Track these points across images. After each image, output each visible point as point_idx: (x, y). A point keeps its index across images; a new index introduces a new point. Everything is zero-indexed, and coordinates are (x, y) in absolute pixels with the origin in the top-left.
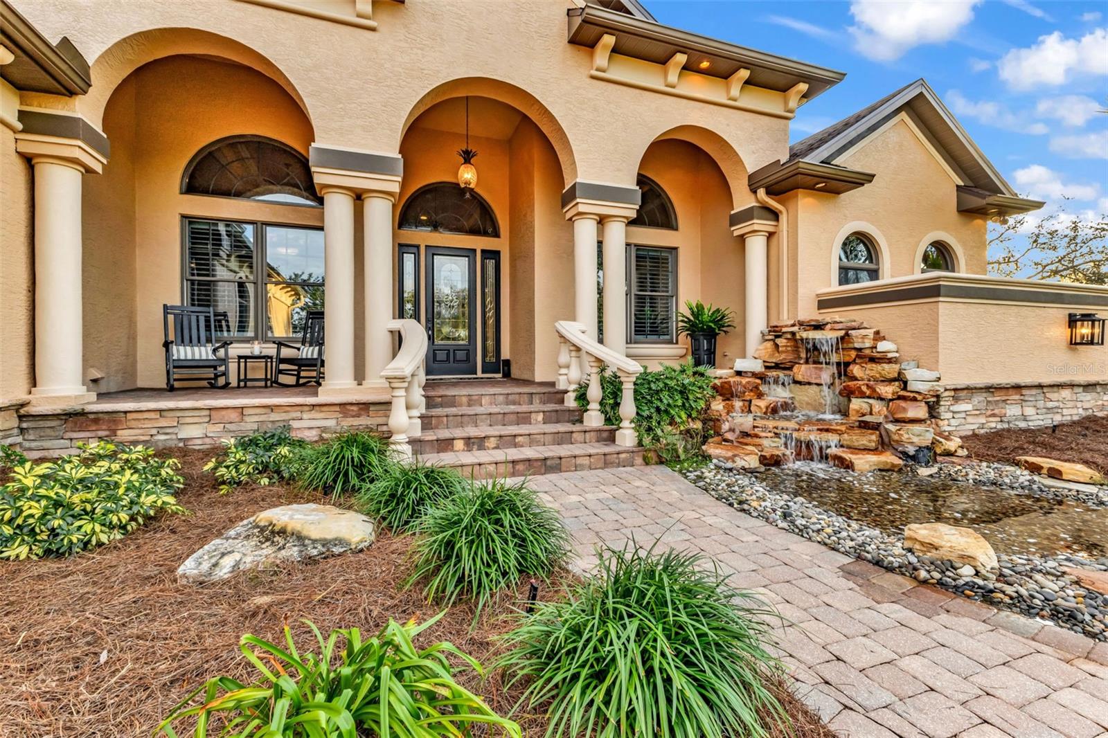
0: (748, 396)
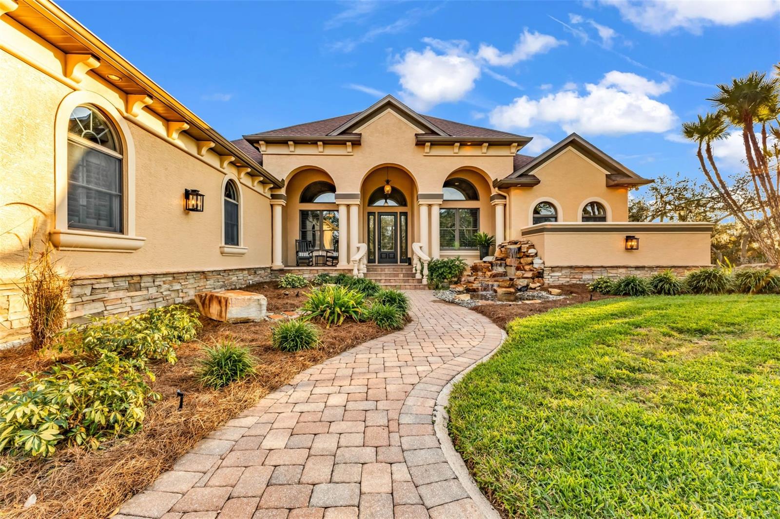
0: (484, 270)
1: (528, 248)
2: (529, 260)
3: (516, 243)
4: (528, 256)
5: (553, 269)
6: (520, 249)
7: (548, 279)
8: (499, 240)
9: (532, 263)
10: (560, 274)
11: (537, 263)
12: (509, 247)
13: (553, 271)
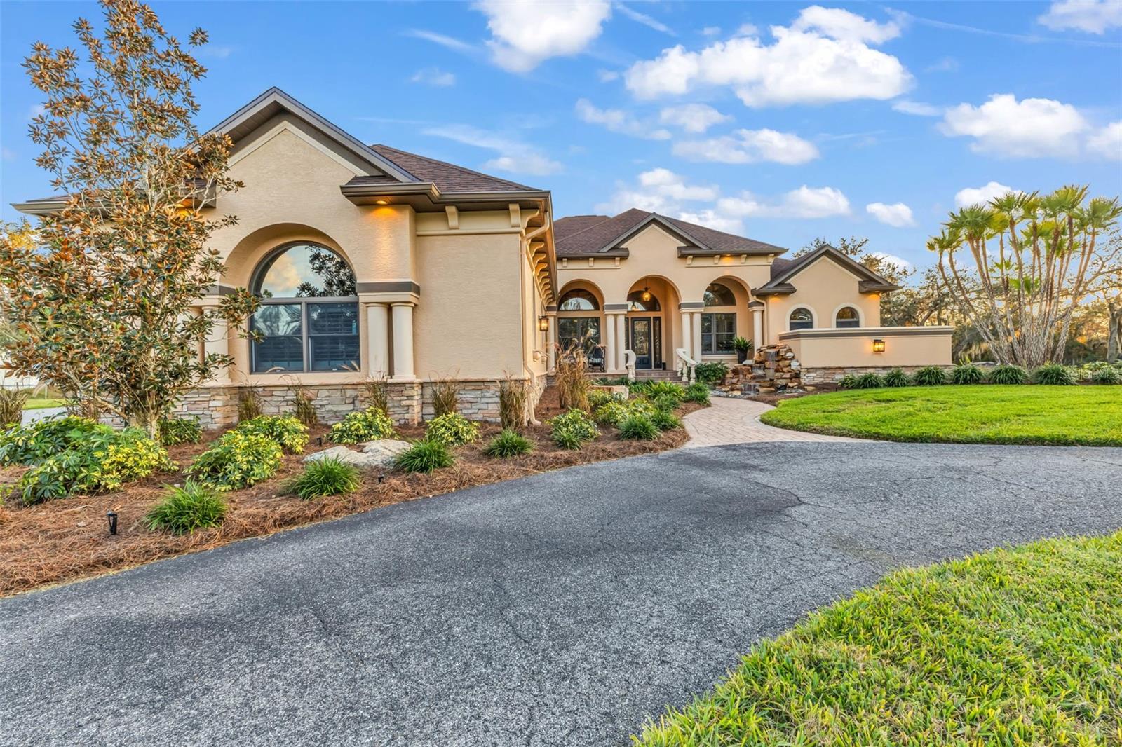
1: (786, 352)
2: (787, 362)
3: (774, 347)
4: (786, 359)
5: (809, 370)
6: (778, 352)
7: (804, 380)
8: (758, 345)
9: (790, 365)
10: (815, 375)
11: (794, 365)
12: (768, 351)
13: (809, 372)
